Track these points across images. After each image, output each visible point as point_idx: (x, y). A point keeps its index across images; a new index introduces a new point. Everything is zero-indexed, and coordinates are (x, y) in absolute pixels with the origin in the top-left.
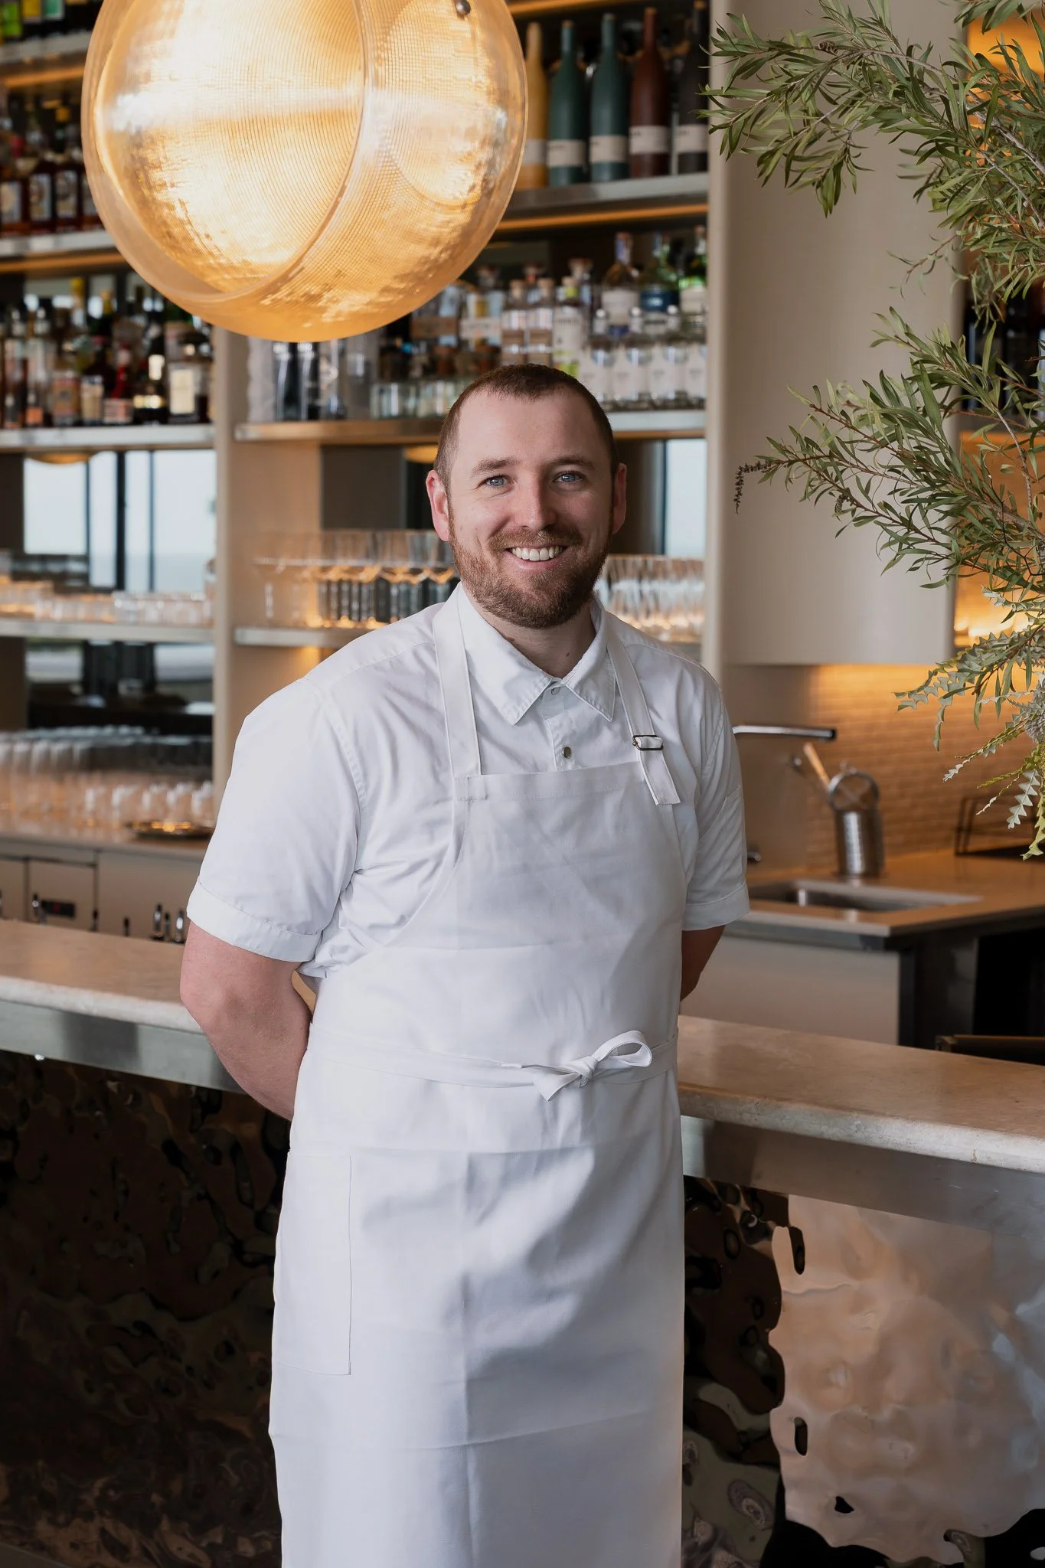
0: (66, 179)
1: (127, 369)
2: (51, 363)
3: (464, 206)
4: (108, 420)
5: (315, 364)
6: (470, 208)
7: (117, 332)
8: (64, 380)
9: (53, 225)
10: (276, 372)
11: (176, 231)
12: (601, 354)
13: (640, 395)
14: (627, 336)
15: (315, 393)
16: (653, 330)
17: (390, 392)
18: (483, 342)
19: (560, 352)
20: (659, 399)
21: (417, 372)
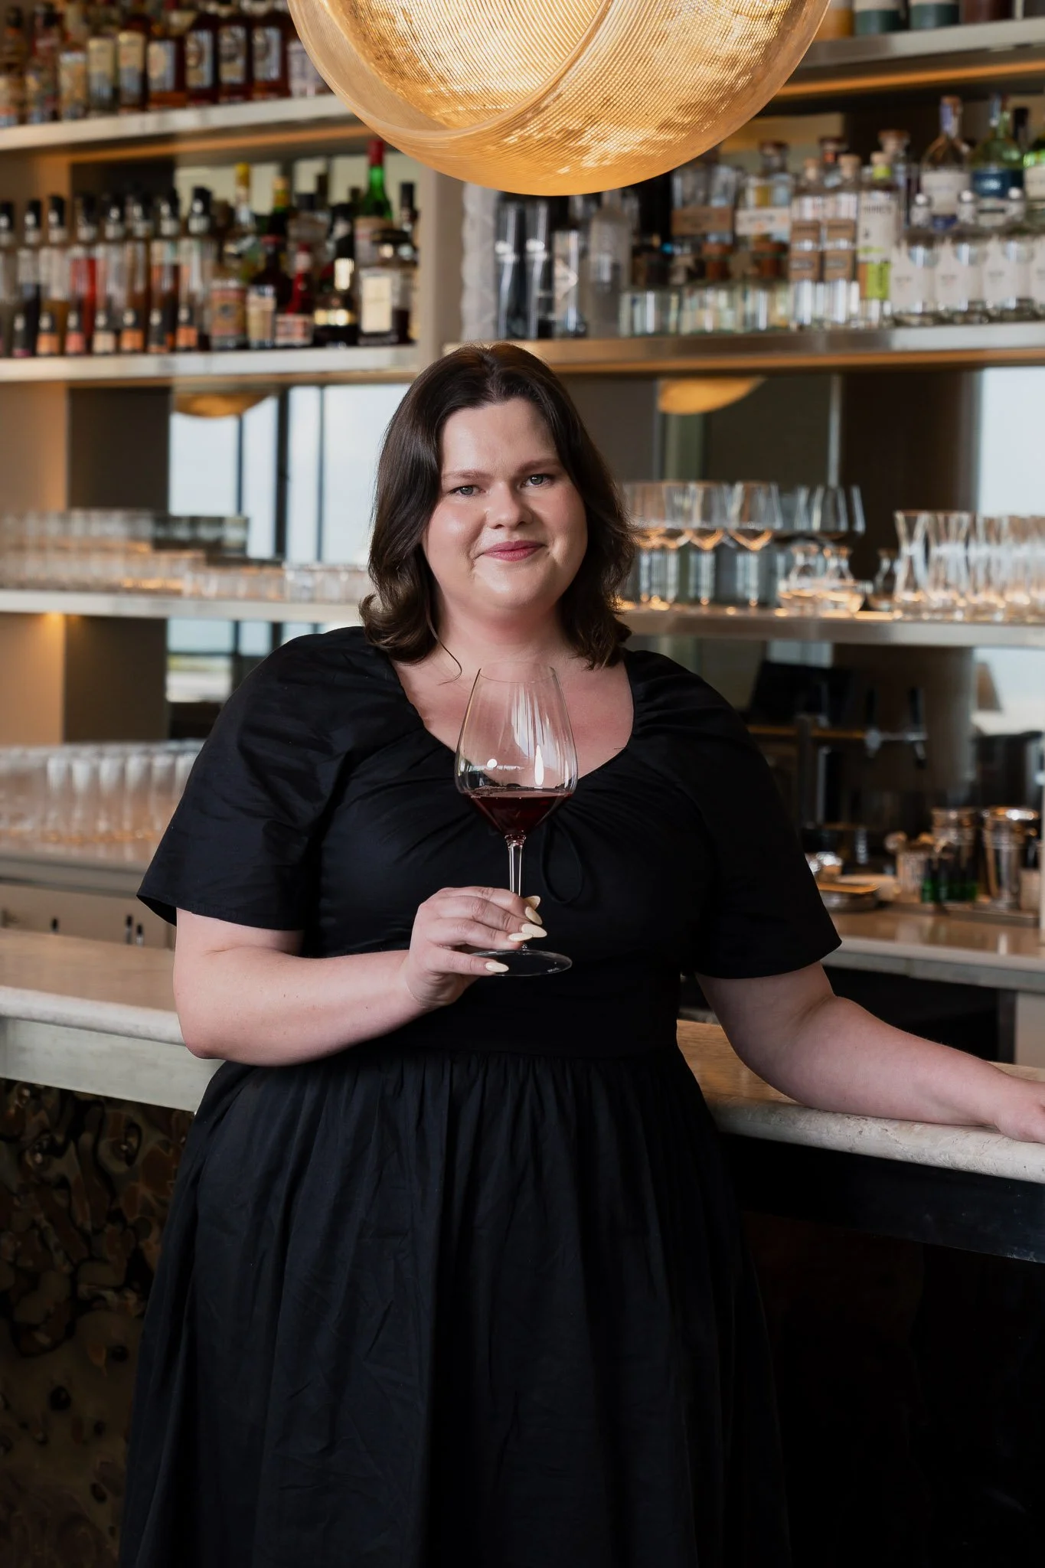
0: (234, 36)
1: (306, 277)
2: (208, 272)
3: (770, 15)
4: (281, 341)
5: (549, 267)
6: (776, 19)
7: (293, 231)
8: (224, 290)
9: (213, 94)
10: (498, 278)
11: (397, 51)
12: (920, 252)
13: (971, 303)
14: (955, 227)
15: (548, 304)
16: (986, 221)
17: (645, 302)
18: (766, 238)
19: (867, 250)
20: (995, 308)
21: (679, 278)
